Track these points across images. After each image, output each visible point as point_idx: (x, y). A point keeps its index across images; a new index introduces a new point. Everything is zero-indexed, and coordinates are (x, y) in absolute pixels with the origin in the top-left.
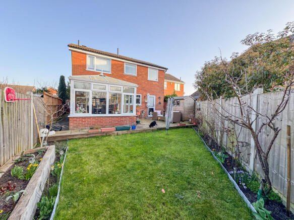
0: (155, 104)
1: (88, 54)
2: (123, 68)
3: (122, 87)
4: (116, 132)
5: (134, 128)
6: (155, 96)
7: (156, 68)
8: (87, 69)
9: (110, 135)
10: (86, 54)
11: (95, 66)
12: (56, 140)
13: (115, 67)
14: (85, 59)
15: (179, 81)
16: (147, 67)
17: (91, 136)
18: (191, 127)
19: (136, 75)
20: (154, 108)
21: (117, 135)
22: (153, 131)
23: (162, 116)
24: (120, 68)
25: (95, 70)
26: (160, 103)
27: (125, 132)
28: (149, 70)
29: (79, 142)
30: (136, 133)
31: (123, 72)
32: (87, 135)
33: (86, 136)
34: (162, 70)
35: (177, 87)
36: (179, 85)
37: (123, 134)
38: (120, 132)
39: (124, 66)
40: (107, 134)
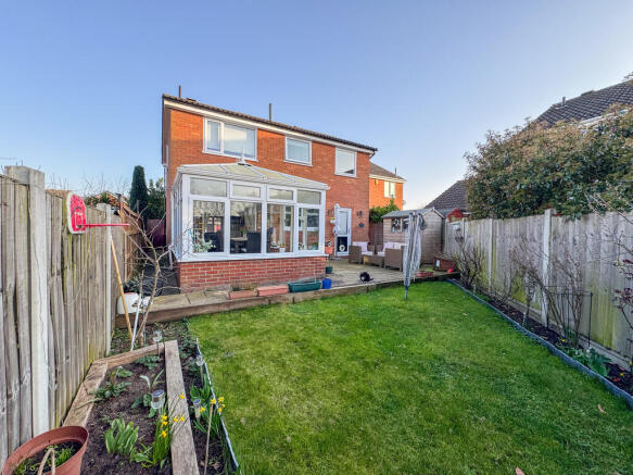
0: (349, 226)
1: (208, 117)
2: (283, 149)
3: (295, 190)
4: (290, 296)
5: (327, 284)
6: (350, 211)
7: (355, 148)
8: (205, 151)
9: (277, 304)
10: (201, 116)
11: (222, 144)
12: (158, 320)
13: (265, 145)
14: (200, 128)
15: (393, 176)
16: (334, 146)
17: (237, 306)
18: (444, 279)
19: (310, 163)
20: (349, 236)
21: (294, 302)
22: (368, 290)
23: (371, 253)
24: (276, 149)
25: (222, 153)
26: (361, 225)
27: (310, 294)
28: (337, 151)
29: (215, 324)
30: (333, 297)
31: (284, 158)
32: (228, 304)
33: (226, 309)
34: (365, 152)
35: (389, 190)
36: (393, 186)
37: (305, 301)
38: (299, 296)
39: (284, 145)
40: (272, 302)
